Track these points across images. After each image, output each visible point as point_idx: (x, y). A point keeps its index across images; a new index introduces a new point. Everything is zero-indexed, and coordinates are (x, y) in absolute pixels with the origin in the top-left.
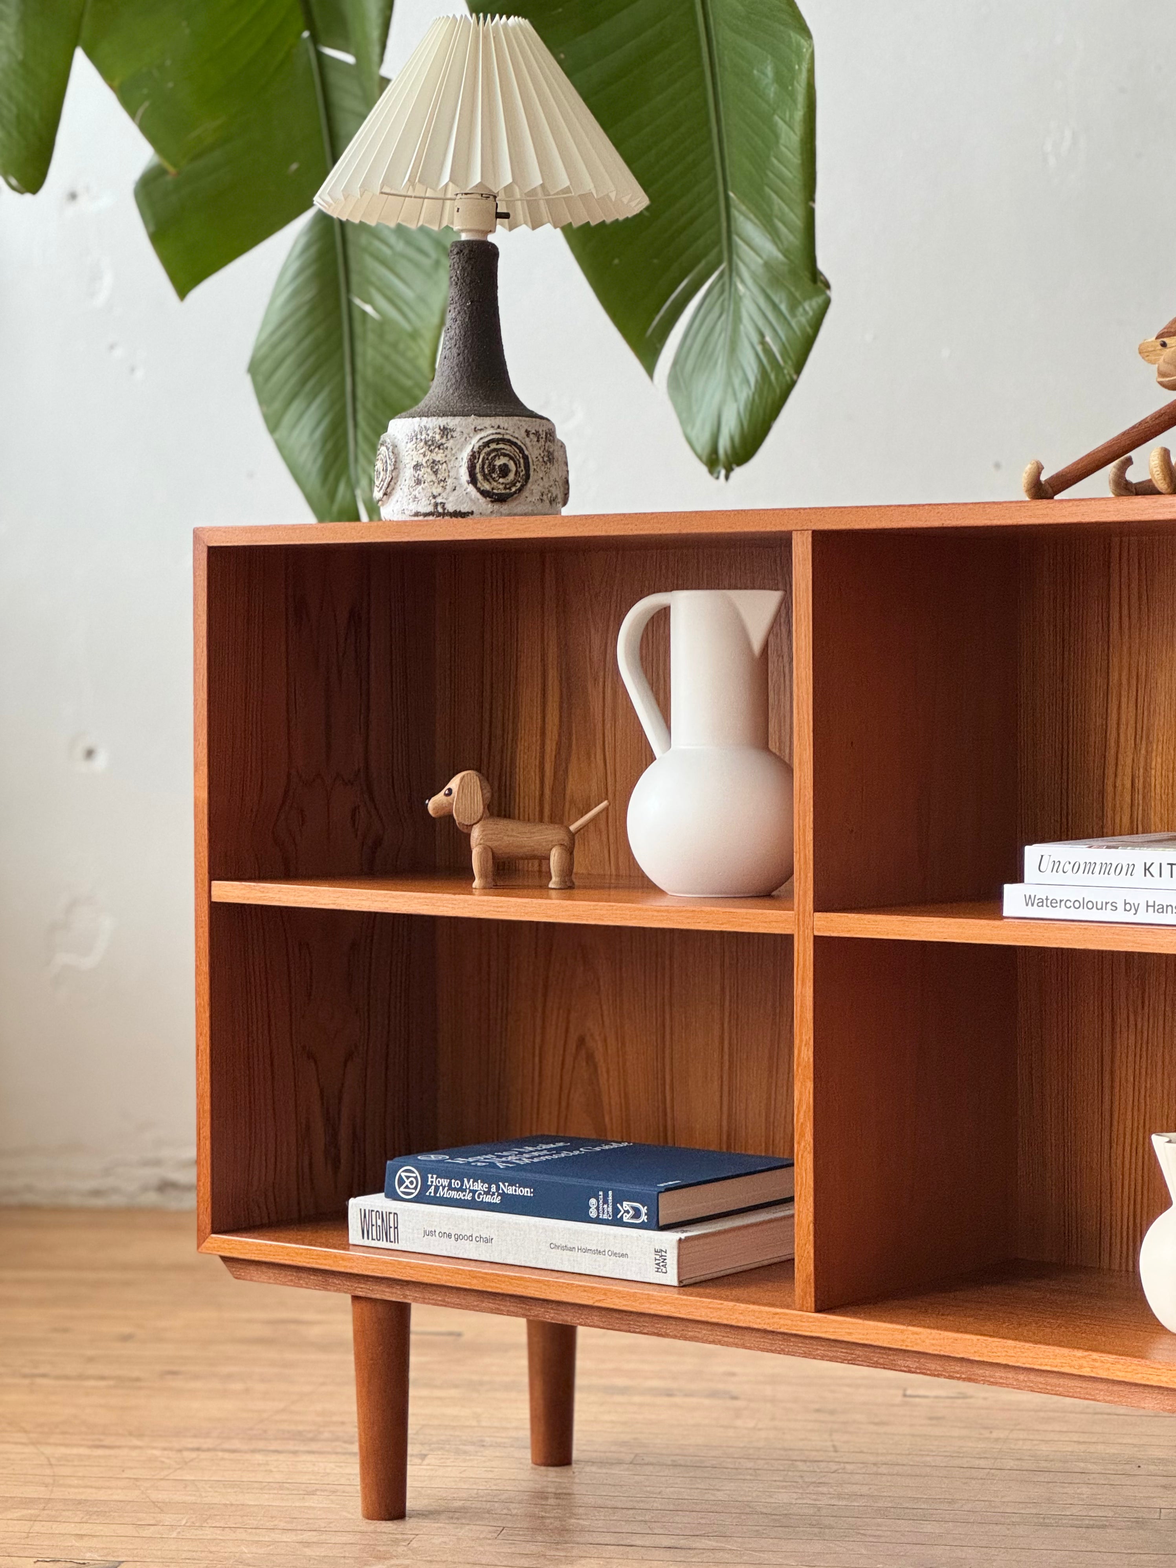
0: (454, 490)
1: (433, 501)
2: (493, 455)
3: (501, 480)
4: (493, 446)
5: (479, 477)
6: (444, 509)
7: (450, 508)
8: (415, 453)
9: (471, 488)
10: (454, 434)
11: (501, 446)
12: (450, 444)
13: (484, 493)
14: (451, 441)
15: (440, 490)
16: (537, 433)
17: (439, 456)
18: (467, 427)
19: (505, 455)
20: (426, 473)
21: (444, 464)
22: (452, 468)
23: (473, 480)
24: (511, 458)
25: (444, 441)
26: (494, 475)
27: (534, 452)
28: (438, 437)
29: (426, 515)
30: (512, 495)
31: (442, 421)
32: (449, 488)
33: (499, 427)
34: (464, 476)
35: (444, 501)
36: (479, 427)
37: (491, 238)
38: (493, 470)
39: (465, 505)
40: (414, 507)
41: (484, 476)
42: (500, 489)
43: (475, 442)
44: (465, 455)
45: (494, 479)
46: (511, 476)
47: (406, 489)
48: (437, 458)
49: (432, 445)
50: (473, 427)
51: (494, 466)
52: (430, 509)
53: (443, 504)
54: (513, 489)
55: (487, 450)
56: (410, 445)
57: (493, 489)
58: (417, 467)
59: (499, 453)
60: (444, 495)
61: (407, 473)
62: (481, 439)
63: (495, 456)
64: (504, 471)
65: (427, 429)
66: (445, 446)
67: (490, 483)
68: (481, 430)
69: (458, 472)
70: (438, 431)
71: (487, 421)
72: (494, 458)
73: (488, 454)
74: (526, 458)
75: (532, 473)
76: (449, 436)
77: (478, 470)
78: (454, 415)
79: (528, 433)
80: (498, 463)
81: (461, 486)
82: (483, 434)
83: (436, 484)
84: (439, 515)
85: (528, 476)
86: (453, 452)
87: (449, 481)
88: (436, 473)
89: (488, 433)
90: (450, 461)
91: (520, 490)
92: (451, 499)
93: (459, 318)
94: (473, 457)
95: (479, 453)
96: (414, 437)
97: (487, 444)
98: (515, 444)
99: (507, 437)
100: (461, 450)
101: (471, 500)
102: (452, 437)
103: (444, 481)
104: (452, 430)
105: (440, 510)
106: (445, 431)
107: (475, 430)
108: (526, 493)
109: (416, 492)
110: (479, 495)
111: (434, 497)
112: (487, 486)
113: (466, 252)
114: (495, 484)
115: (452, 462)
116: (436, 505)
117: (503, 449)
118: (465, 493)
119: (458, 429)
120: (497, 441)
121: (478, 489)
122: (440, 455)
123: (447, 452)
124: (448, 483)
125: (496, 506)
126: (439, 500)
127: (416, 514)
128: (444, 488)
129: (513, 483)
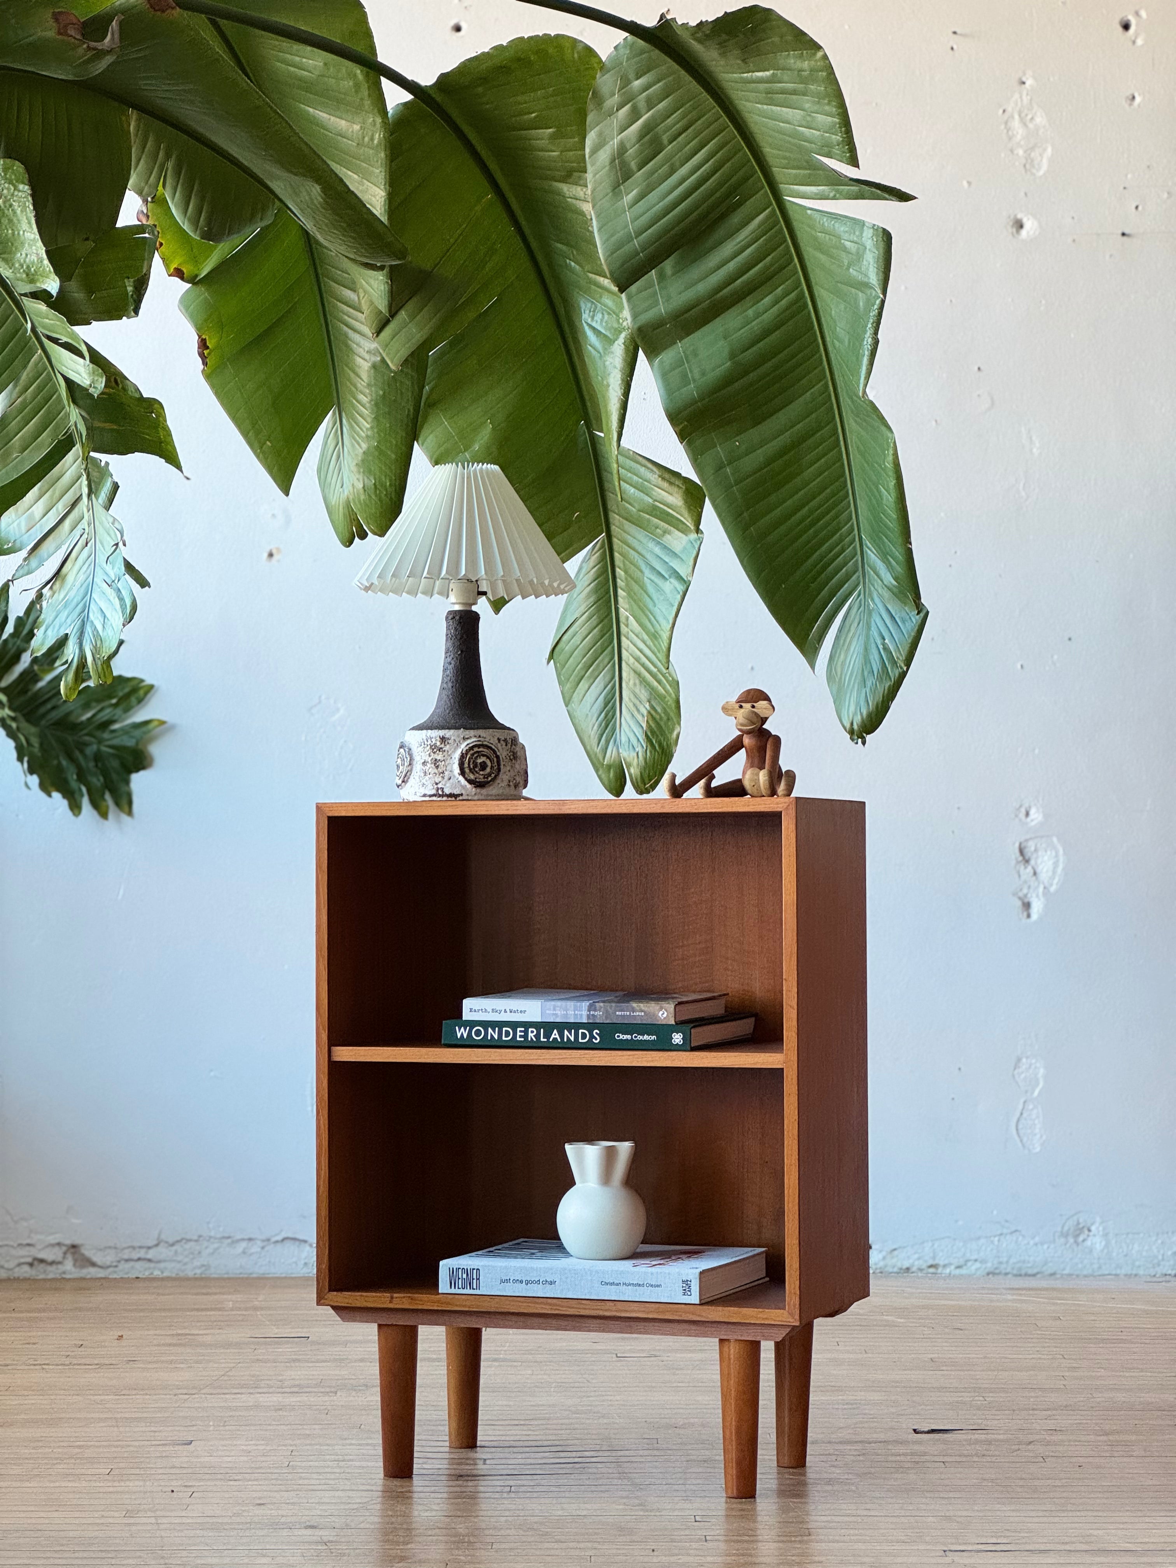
0: (450, 779)
1: (436, 786)
3: (481, 773)
4: (476, 749)
5: (467, 770)
6: (443, 791)
7: (447, 791)
8: (423, 754)
9: (461, 778)
10: (450, 742)
12: (447, 748)
13: (470, 782)
14: (448, 746)
15: (440, 779)
16: (505, 740)
17: (439, 756)
18: (458, 736)
19: (484, 755)
20: (430, 767)
21: (443, 762)
22: (448, 764)
23: (463, 773)
24: (488, 757)
25: (442, 746)
27: (503, 753)
28: (438, 744)
29: (431, 796)
30: (489, 782)
31: (442, 733)
32: (446, 778)
33: (479, 736)
34: (457, 770)
35: (443, 786)
36: (466, 737)
37: (474, 608)
38: (475, 766)
39: (457, 789)
40: (423, 791)
41: (470, 770)
42: (480, 778)
43: (463, 746)
44: (457, 755)
46: (488, 770)
47: (417, 778)
48: (438, 758)
49: (435, 749)
50: (462, 737)
52: (434, 792)
53: (443, 789)
55: (472, 752)
56: (421, 749)
58: (424, 763)
60: (443, 782)
61: (418, 767)
62: (468, 744)
64: (483, 766)
65: (431, 738)
66: (443, 749)
68: (468, 738)
69: (452, 767)
70: (438, 739)
71: (472, 733)
73: (473, 755)
74: (498, 757)
75: (502, 767)
76: (446, 743)
77: (466, 765)
78: (449, 728)
79: (499, 740)
80: (479, 761)
81: (454, 776)
82: (468, 741)
83: (437, 775)
84: (440, 796)
85: (499, 770)
86: (449, 753)
87: (446, 773)
88: (437, 767)
89: (472, 741)
90: (447, 759)
91: (493, 780)
92: (448, 785)
93: (453, 662)
94: (462, 757)
95: (467, 754)
96: (422, 744)
97: (472, 748)
98: (491, 748)
99: (485, 743)
100: (454, 752)
101: (461, 786)
102: (448, 743)
103: (443, 773)
104: (448, 739)
105: (440, 792)
106: (443, 739)
107: (464, 739)
108: (498, 781)
109: (424, 781)
110: (466, 783)
111: (437, 784)
112: (472, 777)
113: (457, 618)
115: (448, 761)
116: (438, 789)
118: (457, 781)
119: (452, 738)
120: (478, 746)
121: (466, 779)
123: (445, 754)
124: (445, 775)
125: (478, 790)
126: (440, 786)
127: (425, 795)
128: (443, 777)
129: (489, 774)
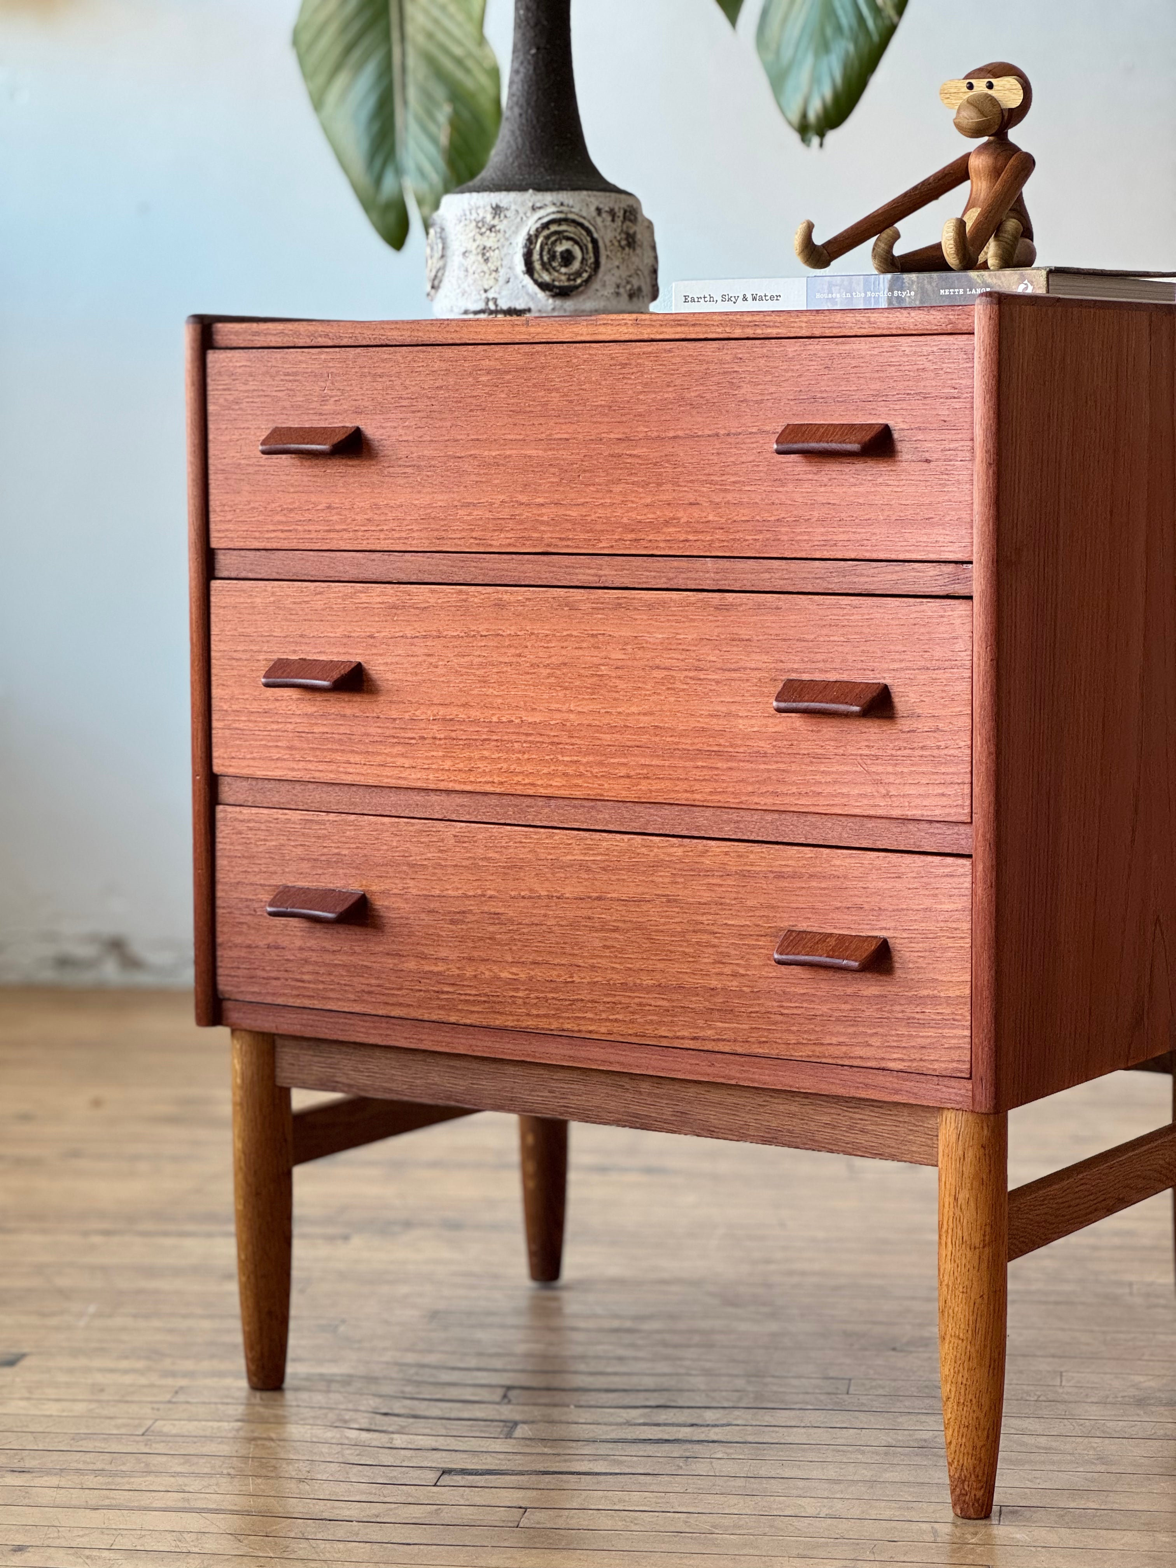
0: (508, 282)
1: (484, 295)
2: (553, 238)
3: (563, 270)
4: (554, 228)
5: (537, 266)
6: (496, 305)
7: (504, 305)
8: (464, 237)
9: (527, 280)
10: (508, 214)
11: (563, 227)
12: (503, 226)
13: (543, 286)
14: (505, 222)
15: (491, 282)
16: (613, 212)
17: (490, 241)
18: (523, 204)
19: (568, 239)
20: (475, 261)
21: (497, 251)
22: (505, 255)
23: (530, 270)
24: (576, 242)
25: (496, 222)
26: (555, 264)
27: (606, 234)
28: (489, 217)
29: (476, 312)
30: (577, 288)
31: (495, 198)
32: (502, 280)
33: (562, 204)
34: (520, 266)
35: (496, 296)
36: (538, 205)
38: (553, 257)
39: (521, 301)
40: (464, 305)
41: (544, 265)
42: (563, 281)
43: (532, 224)
44: (520, 238)
45: (554, 268)
46: (576, 265)
47: (454, 282)
48: (489, 243)
49: (483, 228)
50: (530, 204)
51: (555, 252)
52: (481, 306)
53: (495, 300)
54: (579, 281)
55: (546, 232)
56: (460, 227)
57: (554, 280)
58: (466, 254)
59: (561, 236)
60: (496, 288)
61: (456, 262)
62: (540, 219)
63: (556, 241)
64: (567, 258)
65: (477, 208)
66: (497, 228)
67: (550, 273)
68: (540, 208)
69: (512, 260)
70: (490, 210)
71: (548, 197)
72: (554, 243)
73: (547, 238)
74: (595, 242)
75: (603, 260)
76: (502, 215)
77: (535, 257)
78: (508, 190)
79: (599, 210)
80: (560, 248)
81: (516, 277)
82: (541, 213)
83: (487, 276)
84: (491, 312)
85: (598, 265)
86: (507, 235)
87: (502, 271)
88: (487, 261)
89: (548, 212)
90: (503, 246)
91: (588, 282)
92: (504, 293)
93: (522, 69)
94: (530, 241)
95: (537, 236)
96: (464, 218)
97: (546, 226)
98: (582, 225)
99: (573, 216)
100: (516, 232)
101: (528, 294)
102: (505, 217)
103: (496, 271)
104: (507, 209)
105: (492, 306)
106: (497, 210)
107: (534, 209)
108: (595, 285)
109: (465, 286)
110: (537, 288)
111: (486, 291)
112: (546, 277)
114: (556, 274)
115: (505, 249)
116: (487, 301)
117: (566, 231)
118: (520, 286)
119: (513, 207)
120: (559, 222)
121: (536, 281)
122: (491, 239)
123: (500, 235)
124: (501, 274)
125: (559, 302)
126: (491, 295)
127: (466, 312)
128: (496, 280)
129: (578, 274)
